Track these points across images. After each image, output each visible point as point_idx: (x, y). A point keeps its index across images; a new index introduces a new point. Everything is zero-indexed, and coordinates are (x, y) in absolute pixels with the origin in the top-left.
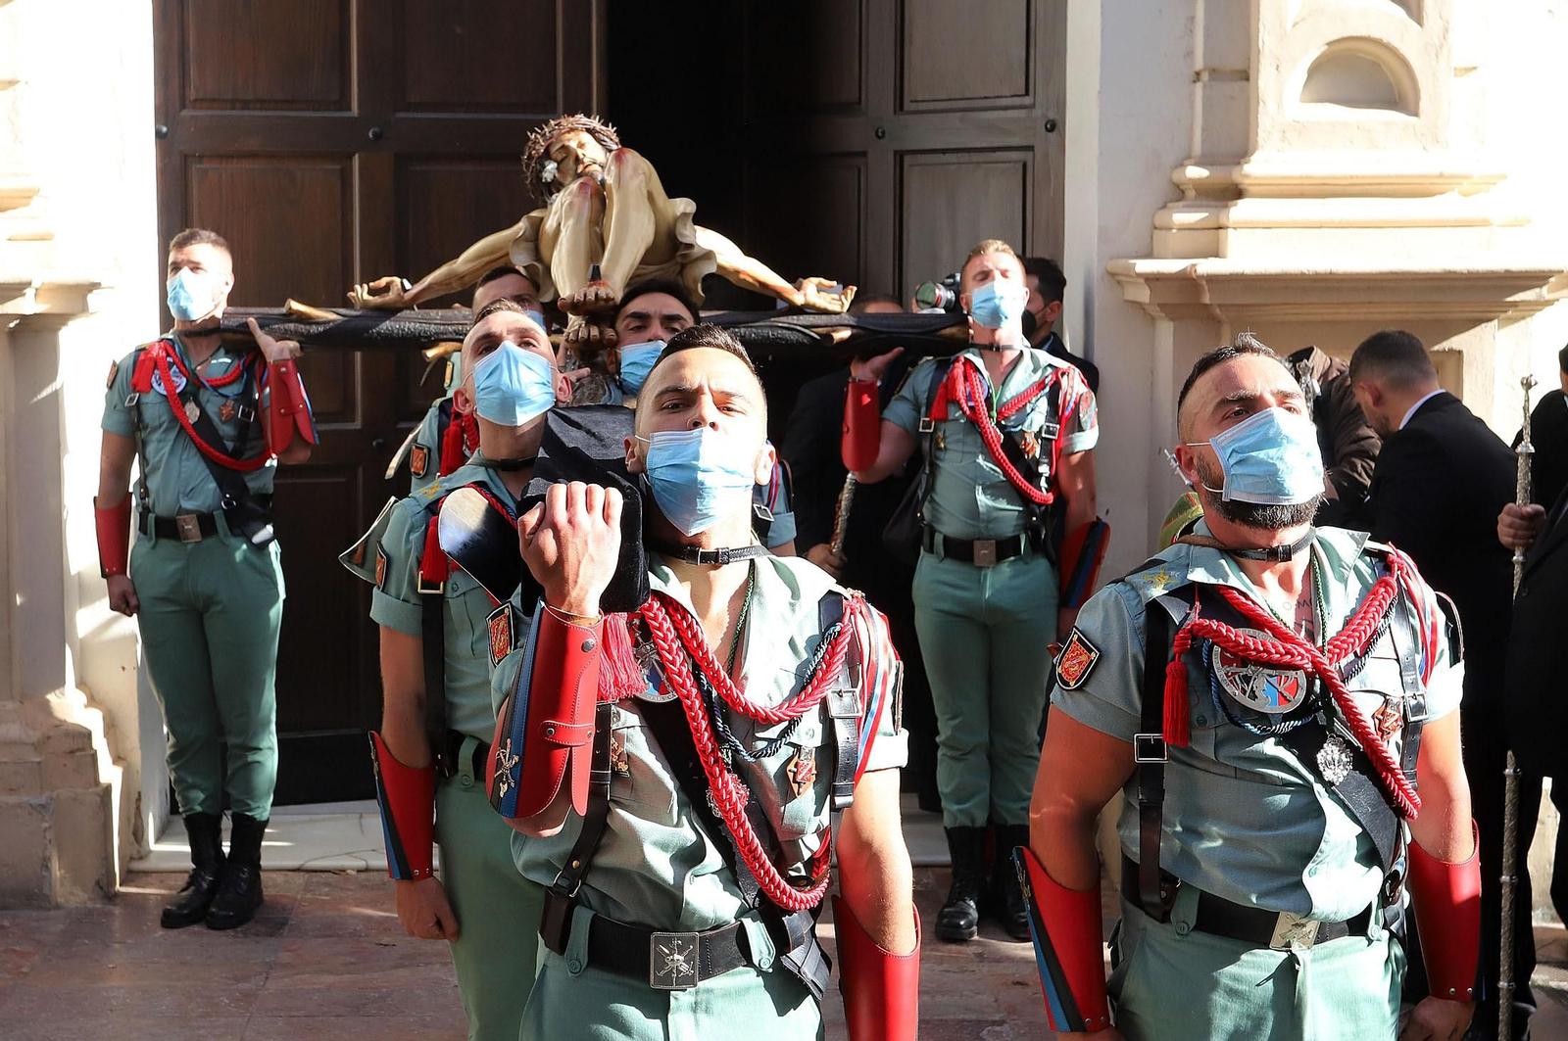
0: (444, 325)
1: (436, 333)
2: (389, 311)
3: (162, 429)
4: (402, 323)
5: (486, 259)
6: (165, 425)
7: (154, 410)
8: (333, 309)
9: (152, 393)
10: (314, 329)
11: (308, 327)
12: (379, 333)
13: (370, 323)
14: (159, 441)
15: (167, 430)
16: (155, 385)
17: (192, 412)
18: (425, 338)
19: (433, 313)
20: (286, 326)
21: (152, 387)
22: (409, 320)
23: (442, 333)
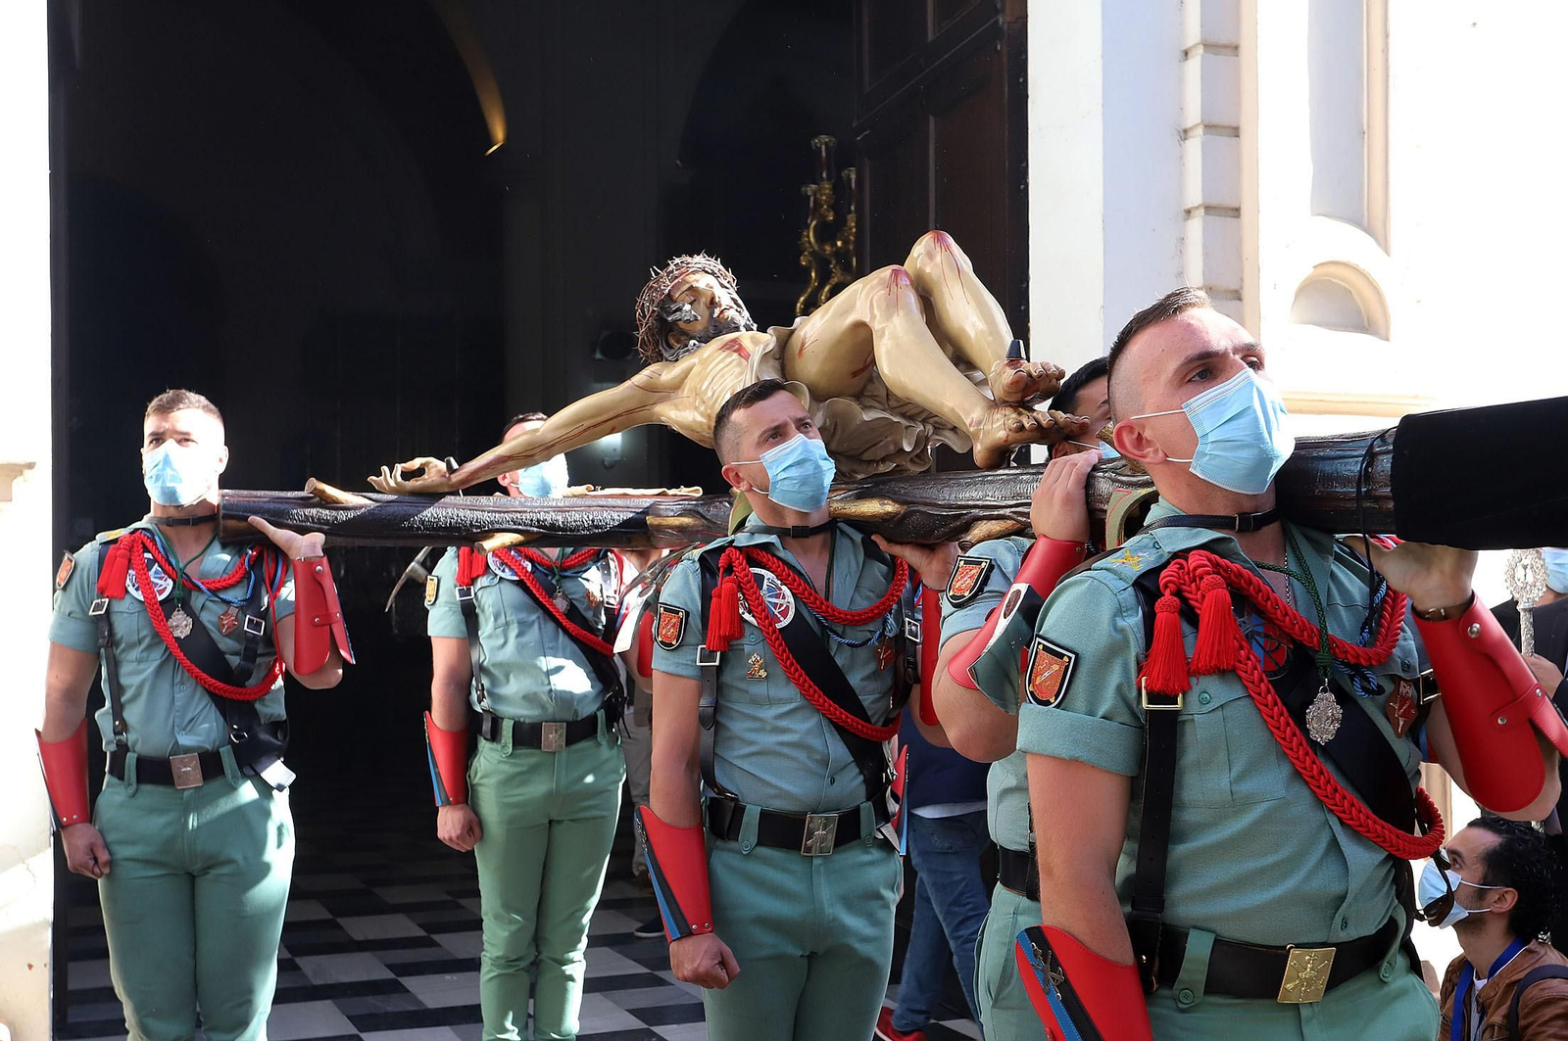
0: (499, 512)
1: (492, 523)
2: (432, 496)
3: (143, 646)
4: (449, 510)
5: (587, 424)
6: (147, 642)
7: (128, 619)
8: (363, 494)
9: (128, 598)
10: (342, 516)
11: (334, 513)
12: (422, 522)
13: (411, 510)
14: (139, 661)
15: (149, 647)
16: (131, 589)
17: (181, 625)
18: (479, 527)
19: (483, 500)
20: (307, 511)
21: (127, 591)
22: (458, 507)
23: (497, 522)
